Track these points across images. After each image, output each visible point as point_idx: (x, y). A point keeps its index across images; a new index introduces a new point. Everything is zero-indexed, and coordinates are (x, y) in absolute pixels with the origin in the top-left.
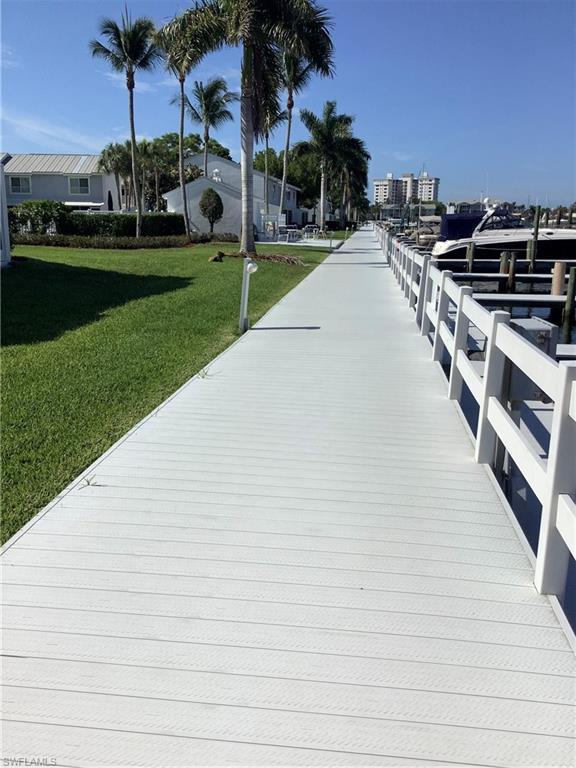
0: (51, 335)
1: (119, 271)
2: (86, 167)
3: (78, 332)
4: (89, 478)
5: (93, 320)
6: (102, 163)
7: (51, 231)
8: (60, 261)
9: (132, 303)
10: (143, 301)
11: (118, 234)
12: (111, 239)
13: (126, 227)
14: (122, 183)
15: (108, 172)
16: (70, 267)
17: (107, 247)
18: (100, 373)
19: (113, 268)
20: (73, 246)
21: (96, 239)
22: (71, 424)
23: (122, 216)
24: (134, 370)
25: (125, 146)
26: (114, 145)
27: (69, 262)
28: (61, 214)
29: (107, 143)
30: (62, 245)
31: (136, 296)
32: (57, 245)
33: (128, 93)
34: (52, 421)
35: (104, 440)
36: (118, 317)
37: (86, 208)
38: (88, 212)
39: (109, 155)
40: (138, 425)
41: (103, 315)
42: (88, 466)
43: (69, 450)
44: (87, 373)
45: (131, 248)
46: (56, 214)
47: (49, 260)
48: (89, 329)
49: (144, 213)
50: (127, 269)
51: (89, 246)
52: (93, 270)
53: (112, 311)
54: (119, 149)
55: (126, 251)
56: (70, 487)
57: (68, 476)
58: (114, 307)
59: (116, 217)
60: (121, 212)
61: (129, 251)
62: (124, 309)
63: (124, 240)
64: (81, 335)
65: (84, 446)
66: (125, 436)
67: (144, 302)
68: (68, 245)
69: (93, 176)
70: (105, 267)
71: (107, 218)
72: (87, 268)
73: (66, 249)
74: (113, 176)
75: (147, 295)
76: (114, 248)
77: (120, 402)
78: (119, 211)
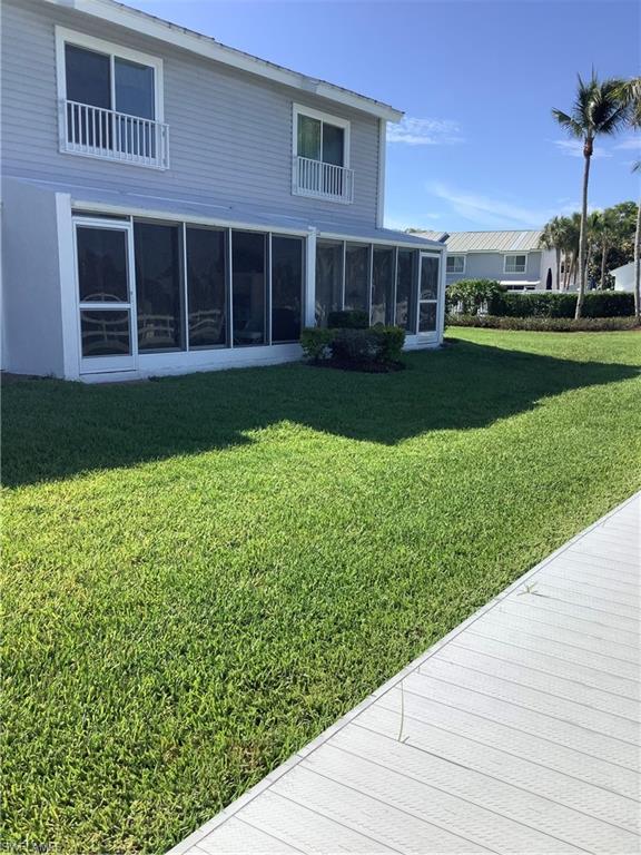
0: (483, 421)
1: (554, 357)
2: (526, 243)
3: (510, 421)
4: (529, 584)
5: (526, 409)
6: (543, 238)
7: (483, 311)
8: (492, 344)
9: (569, 393)
10: (583, 391)
11: (555, 315)
12: (545, 321)
13: (565, 307)
14: (563, 258)
15: (549, 248)
16: (502, 350)
17: (541, 329)
18: (536, 468)
19: (548, 352)
20: (504, 328)
21: (529, 320)
22: (506, 520)
23: (561, 296)
24: (574, 469)
25: (571, 218)
26: (559, 218)
27: (500, 345)
28: (494, 294)
29: (552, 217)
30: (492, 327)
31: (575, 385)
32: (486, 326)
33: (585, 160)
34: (486, 514)
35: (543, 544)
36: (554, 408)
37: (521, 287)
38: (523, 292)
39: (553, 229)
40: (583, 533)
41: (537, 404)
42: (526, 571)
43: (505, 550)
44: (522, 466)
45: (568, 330)
46: (489, 294)
47: (480, 343)
48: (522, 418)
49: (587, 292)
50: (564, 354)
51: (520, 328)
52: (524, 353)
53: (547, 400)
54: (565, 223)
55: (561, 334)
56: (508, 590)
57: (506, 577)
58: (550, 395)
59: (554, 297)
60: (560, 292)
61: (565, 334)
62: (561, 399)
63: (560, 321)
64: (515, 424)
65: (521, 548)
66: (567, 544)
67: (584, 393)
68: (498, 327)
69: (531, 253)
70: (540, 352)
71: (544, 298)
72: (519, 352)
73: (496, 331)
74: (554, 252)
75: (587, 384)
76: (547, 330)
77: (559, 503)
78: (558, 290)
